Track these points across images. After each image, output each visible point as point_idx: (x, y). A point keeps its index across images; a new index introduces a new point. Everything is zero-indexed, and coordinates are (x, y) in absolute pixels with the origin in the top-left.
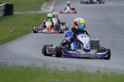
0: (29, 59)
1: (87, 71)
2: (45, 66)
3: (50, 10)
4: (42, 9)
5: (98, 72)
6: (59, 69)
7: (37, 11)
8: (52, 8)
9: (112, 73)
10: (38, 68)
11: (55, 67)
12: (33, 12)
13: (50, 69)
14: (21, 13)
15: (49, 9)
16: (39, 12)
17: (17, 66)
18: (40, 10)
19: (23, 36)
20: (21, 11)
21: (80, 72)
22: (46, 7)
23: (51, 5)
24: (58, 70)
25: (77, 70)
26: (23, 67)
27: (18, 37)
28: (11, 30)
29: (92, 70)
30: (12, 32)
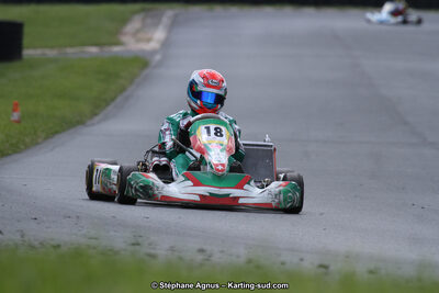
0: (78, 217)
1: (283, 263)
2: (138, 244)
3: (153, 45)
4: (125, 39)
5: (321, 266)
6: (187, 256)
7: (107, 49)
8: (159, 35)
9: (371, 272)
10: (112, 250)
11: (172, 249)
12: (94, 50)
13: (153, 256)
14: (51, 53)
15: (149, 40)
16: (116, 49)
17: (36, 243)
18: (118, 43)
19: (58, 136)
20: (52, 47)
21: (258, 267)
22: (138, 31)
23: (156, 25)
24: (181, 258)
25: (249, 261)
26: (59, 246)
27: (40, 140)
28: (16, 116)
29: (302, 260)
30: (18, 122)
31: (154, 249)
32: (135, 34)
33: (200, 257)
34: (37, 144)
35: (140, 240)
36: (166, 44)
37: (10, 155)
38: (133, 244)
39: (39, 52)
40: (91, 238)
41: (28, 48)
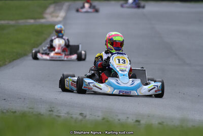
0: (24, 99)
1: (119, 120)
2: (52, 111)
3: (59, 19)
4: (46, 16)
5: (137, 121)
6: (74, 116)
7: (38, 20)
8: (62, 14)
9: (160, 124)
10: (40, 114)
11: (68, 113)
12: (32, 21)
13: (59, 116)
14: (12, 23)
15: (57, 17)
16: (43, 21)
17: (5, 111)
18: (43, 18)
19: (15, 61)
20: (12, 20)
21: (108, 121)
22: (53, 12)
23: (60, 10)
24: (72, 117)
25: (104, 119)
26: (15, 112)
27: (7, 63)
29: (128, 118)
31: (60, 113)
32: (51, 14)
34: (5, 65)
35: (53, 109)
36: (65, 18)
38: (50, 111)
40: (30, 108)
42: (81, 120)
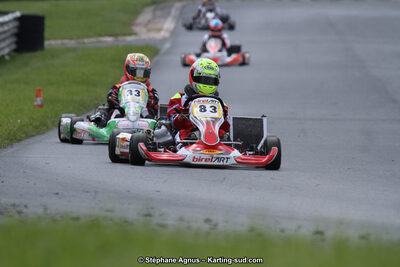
0: (96, 192)
1: (282, 231)
2: (150, 215)
3: (163, 34)
4: (137, 29)
5: (318, 233)
6: (194, 225)
7: (120, 38)
8: (168, 25)
9: (363, 237)
10: (126, 222)
11: (181, 219)
12: (109, 39)
13: (163, 226)
14: (72, 43)
15: (160, 30)
16: (129, 39)
18: (131, 34)
20: (70, 38)
21: (260, 235)
22: (149, 22)
24: (189, 228)
25: (252, 230)
26: (77, 219)
28: (39, 101)
29: (299, 227)
30: (41, 106)
31: (165, 220)
32: (146, 25)
33: (206, 227)
35: (152, 212)
36: (174, 33)
37: (33, 136)
38: (146, 216)
39: (59, 42)
40: (108, 211)
41: (49, 39)
42: (208, 234)
